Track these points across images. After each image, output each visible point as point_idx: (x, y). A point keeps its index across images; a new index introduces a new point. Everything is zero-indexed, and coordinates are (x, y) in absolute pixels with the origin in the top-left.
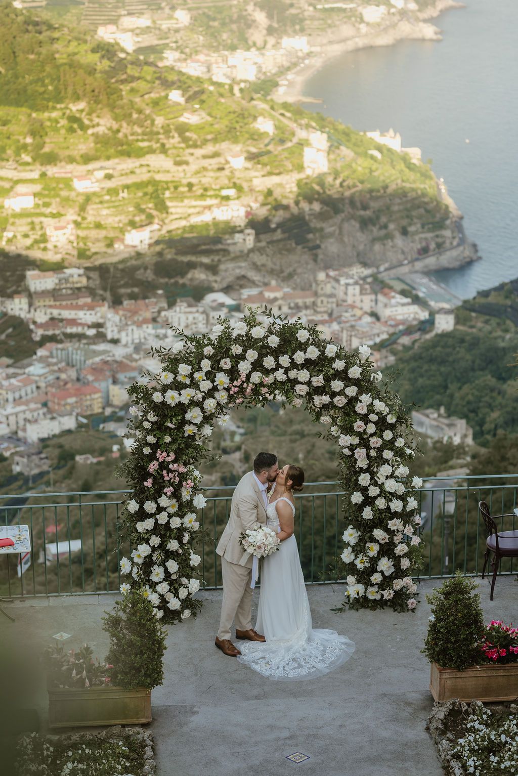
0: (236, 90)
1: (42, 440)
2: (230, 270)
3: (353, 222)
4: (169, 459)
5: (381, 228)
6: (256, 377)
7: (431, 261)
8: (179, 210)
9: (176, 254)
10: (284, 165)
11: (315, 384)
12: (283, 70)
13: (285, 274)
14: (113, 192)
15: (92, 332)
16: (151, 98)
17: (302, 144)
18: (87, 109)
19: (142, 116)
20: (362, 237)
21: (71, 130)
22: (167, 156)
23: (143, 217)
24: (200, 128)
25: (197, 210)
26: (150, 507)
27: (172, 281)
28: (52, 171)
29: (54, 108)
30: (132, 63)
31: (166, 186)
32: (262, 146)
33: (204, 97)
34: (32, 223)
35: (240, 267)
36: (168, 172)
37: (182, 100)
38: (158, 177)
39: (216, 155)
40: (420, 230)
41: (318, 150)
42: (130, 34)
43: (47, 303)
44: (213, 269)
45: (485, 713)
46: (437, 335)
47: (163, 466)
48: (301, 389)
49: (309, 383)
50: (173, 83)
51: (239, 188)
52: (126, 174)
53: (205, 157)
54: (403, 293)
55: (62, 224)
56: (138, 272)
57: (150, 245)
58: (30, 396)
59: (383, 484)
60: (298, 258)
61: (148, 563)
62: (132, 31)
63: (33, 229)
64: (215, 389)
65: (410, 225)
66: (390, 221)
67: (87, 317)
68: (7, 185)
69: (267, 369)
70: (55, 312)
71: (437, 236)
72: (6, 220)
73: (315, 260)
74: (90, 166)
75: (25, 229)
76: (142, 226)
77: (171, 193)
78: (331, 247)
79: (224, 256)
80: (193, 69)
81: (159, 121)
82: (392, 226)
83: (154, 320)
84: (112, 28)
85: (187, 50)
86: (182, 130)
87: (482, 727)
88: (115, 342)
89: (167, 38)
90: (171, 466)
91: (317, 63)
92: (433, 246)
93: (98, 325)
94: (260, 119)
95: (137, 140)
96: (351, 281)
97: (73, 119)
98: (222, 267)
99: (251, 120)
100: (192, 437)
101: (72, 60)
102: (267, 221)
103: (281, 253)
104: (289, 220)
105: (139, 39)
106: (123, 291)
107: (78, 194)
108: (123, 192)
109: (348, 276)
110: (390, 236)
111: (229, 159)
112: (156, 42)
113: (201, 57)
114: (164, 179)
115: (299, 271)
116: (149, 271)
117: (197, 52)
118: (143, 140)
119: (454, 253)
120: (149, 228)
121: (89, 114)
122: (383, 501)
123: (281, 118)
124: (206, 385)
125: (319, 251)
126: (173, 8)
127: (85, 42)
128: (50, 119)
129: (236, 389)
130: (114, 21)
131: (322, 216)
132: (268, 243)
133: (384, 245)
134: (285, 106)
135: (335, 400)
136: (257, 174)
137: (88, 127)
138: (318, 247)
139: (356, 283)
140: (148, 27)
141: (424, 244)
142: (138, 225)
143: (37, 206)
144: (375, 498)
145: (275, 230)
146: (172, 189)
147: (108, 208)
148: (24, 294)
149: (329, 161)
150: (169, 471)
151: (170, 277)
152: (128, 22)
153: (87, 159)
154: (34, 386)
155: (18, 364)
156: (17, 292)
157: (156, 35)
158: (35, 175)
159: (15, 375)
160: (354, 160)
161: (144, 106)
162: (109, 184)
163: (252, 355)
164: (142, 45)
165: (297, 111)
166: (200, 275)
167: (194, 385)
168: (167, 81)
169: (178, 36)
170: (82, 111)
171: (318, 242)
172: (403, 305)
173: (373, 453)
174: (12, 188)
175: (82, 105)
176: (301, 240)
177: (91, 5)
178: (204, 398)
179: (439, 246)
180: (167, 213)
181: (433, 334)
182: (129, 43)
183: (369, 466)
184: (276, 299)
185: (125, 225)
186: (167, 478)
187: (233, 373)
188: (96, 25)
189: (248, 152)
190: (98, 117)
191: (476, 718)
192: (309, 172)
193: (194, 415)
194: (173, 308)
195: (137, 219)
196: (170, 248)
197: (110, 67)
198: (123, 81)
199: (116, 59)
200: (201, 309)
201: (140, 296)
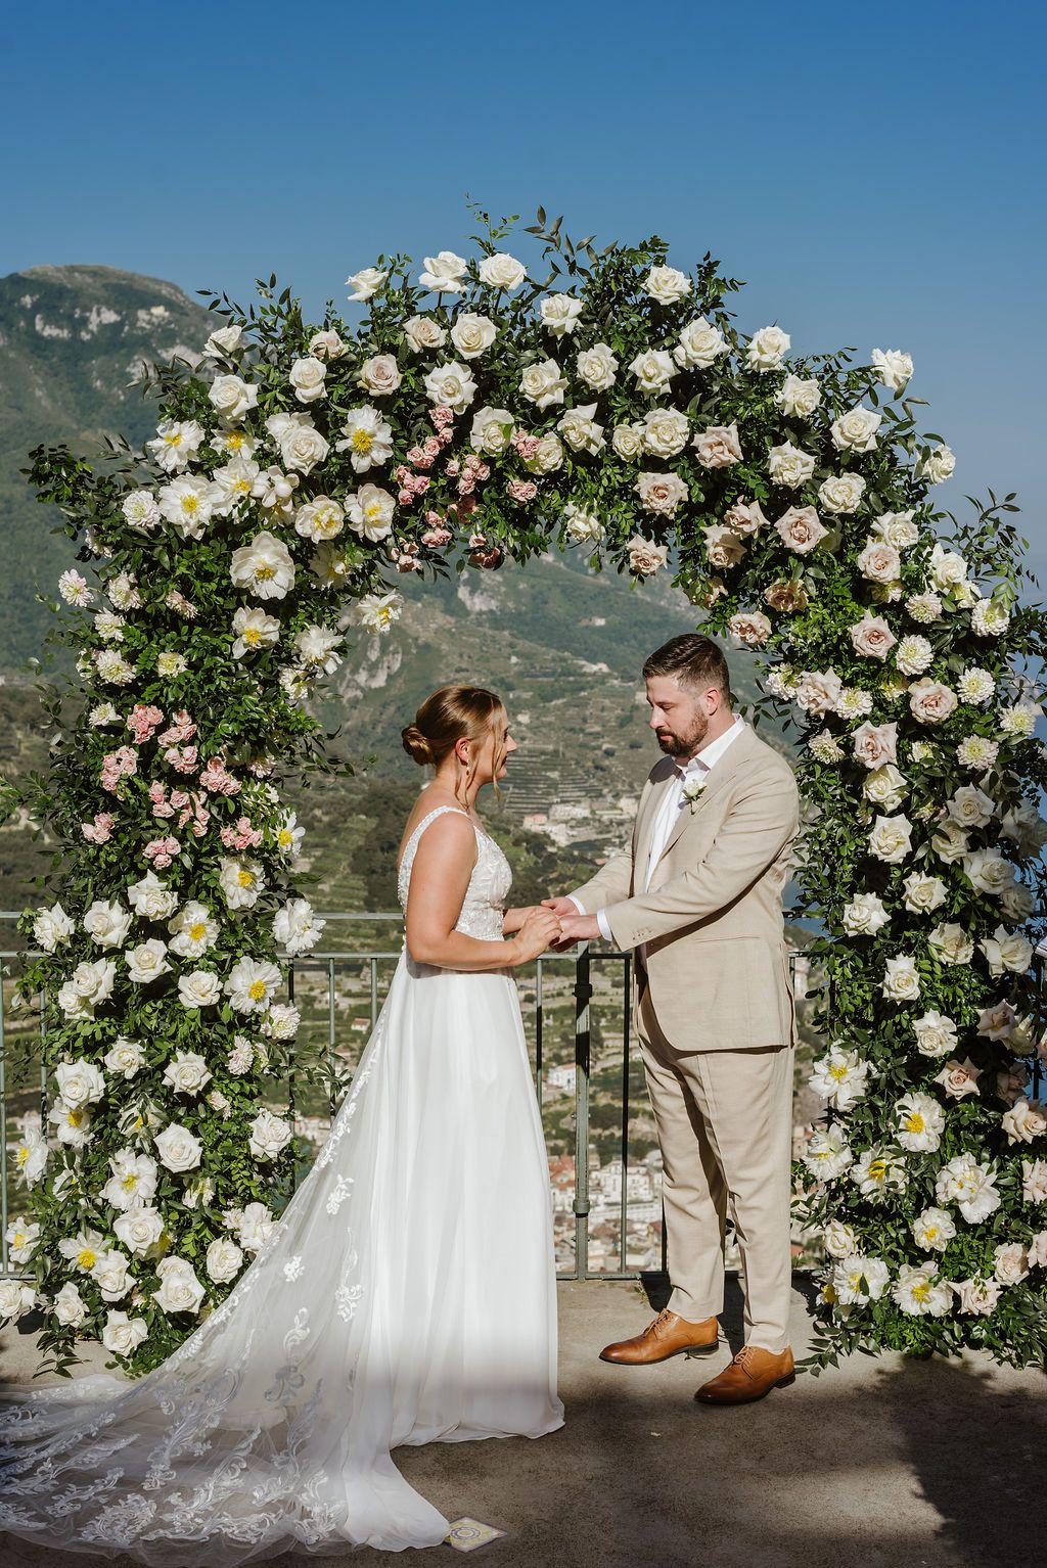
6: (491, 428)
9: (613, 1098)
22: (604, 975)
26: (107, 921)
27: (607, 1133)
30: (564, 859)
36: (604, 994)
42: (564, 825)
47: (153, 763)
49: (686, 460)
52: (553, 996)
56: (564, 1120)
59: (959, 865)
62: (566, 822)
64: (340, 465)
69: (532, 407)
76: (570, 1062)
77: (608, 1021)
84: (542, 818)
89: (609, 832)
105: (574, 833)
108: (548, 1018)
112: (595, 837)
114: (600, 1003)
122: (959, 933)
124: (304, 448)
126: (617, 796)
127: (507, 832)
130: (545, 810)
135: (784, 523)
140: (585, 818)
142: (565, 1060)
144: (929, 920)
146: (609, 1017)
151: (606, 1128)
152: (561, 811)
157: (594, 827)
162: (530, 1008)
164: (578, 840)
166: (644, 1127)
169: (623, 830)
177: (517, 791)
178: (297, 498)
180: (602, 1047)
182: (561, 837)
185: (550, 1060)
187: (407, 413)
188: (522, 815)
194: (607, 1168)
195: (564, 1052)
196: (605, 1090)
197: (536, 863)
198: (551, 881)
199: (545, 854)
200: (643, 1170)
201: (566, 1150)
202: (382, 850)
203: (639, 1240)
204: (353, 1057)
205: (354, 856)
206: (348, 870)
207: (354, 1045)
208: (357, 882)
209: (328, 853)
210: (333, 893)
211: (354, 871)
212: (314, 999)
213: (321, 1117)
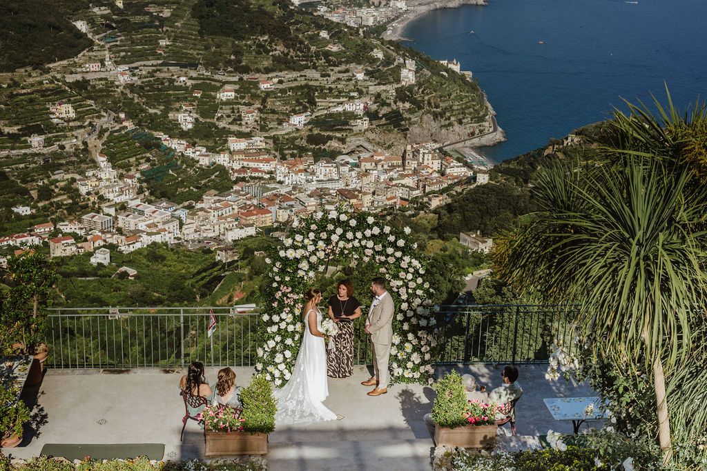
0: (361, 32)
1: (234, 241)
2: (353, 142)
3: (429, 115)
4: (288, 291)
5: (446, 120)
6: (341, 244)
7: (476, 141)
8: (323, 104)
9: (320, 131)
10: (388, 79)
11: (377, 249)
12: (390, 21)
13: (387, 145)
14: (283, 91)
15: (267, 176)
16: (309, 35)
17: (399, 67)
18: (269, 40)
19: (302, 46)
20: (434, 125)
21: (259, 53)
22: (317, 71)
23: (301, 107)
24: (337, 54)
25: (335, 104)
26: (276, 318)
27: (317, 147)
28: (245, 77)
29: (249, 39)
30: (297, 13)
31: (315, 89)
32: (375, 67)
33: (341, 35)
34: (233, 108)
35: (360, 140)
36: (317, 80)
37: (328, 37)
38: (311, 83)
39: (347, 71)
40: (470, 122)
41: (410, 70)
43: (241, 157)
44: (343, 140)
45: (465, 456)
46: (477, 186)
47: (284, 295)
48: (369, 252)
49: (373, 249)
50: (323, 26)
51: (361, 93)
52: (292, 81)
53: (340, 72)
54: (458, 160)
55: (252, 109)
56: (297, 141)
57: (305, 125)
58: (227, 214)
59: (416, 309)
60: (395, 136)
61: (273, 352)
63: (233, 112)
64: (317, 250)
65: (464, 118)
66: (451, 115)
67: (265, 167)
68: (218, 84)
69: (348, 240)
70: (245, 164)
71: (480, 126)
72: (217, 106)
73: (405, 138)
74: (270, 75)
75: (229, 112)
76: (300, 113)
77: (318, 93)
78: (415, 130)
79: (349, 133)
80: (335, 18)
81: (313, 49)
82: (453, 119)
83: (306, 170)
85: (332, 6)
86: (327, 54)
87: (462, 464)
88: (281, 183)
90: (289, 295)
91: (411, 17)
92: (477, 132)
93: (271, 173)
94: (375, 50)
95: (300, 60)
96: (427, 151)
97: (260, 46)
98: (348, 139)
99: (369, 50)
100: (302, 278)
101: (261, 9)
102: (377, 112)
103: (384, 133)
104: (390, 112)
106: (286, 152)
107: (262, 91)
108: (289, 91)
109: (425, 148)
110: (450, 125)
111: (355, 74)
113: (341, 11)
114: (314, 85)
115: (395, 144)
116: (303, 140)
117: (338, 7)
118: (302, 60)
119: (490, 136)
120: (305, 114)
121: (270, 43)
122: (416, 319)
123: (388, 50)
124: (311, 248)
125: (408, 132)
128: (246, 45)
129: (330, 251)
131: (410, 111)
132: (377, 126)
133: (448, 130)
134: (391, 42)
135: (388, 259)
136: (371, 83)
137: (269, 51)
138: (408, 129)
139: (430, 153)
141: (472, 130)
142: (298, 112)
143: (236, 98)
144: (411, 317)
145: (381, 118)
146: (319, 91)
147: (280, 101)
148: (227, 151)
149: (416, 77)
150: (288, 298)
151: (316, 145)
153: (267, 71)
154: (231, 208)
155: (221, 194)
156: (222, 150)
158: (236, 79)
159: (219, 201)
160: (431, 77)
161: (304, 39)
162: (281, 86)
163: (339, 231)
165: (397, 45)
166: (334, 144)
167: (304, 247)
168: (319, 24)
170: (266, 41)
171: (407, 127)
172: (458, 167)
173: (410, 291)
174: (221, 86)
175: (266, 37)
176: (397, 125)
178: (310, 255)
179: (481, 131)
180: (316, 105)
181: (475, 185)
183: (408, 299)
184: (380, 160)
185: (290, 112)
186: (286, 302)
187: (328, 241)
189: (366, 70)
190: (276, 45)
191: (459, 458)
192: (403, 83)
193: (304, 265)
194: (317, 164)
195: (297, 108)
196: (317, 127)
197: (284, 14)
198: (292, 24)
199: (288, 10)
200: (334, 165)
201: (298, 155)
202: (207, 6)
203: (332, 198)
204: (194, 109)
205: (192, 9)
206: (190, 16)
207: (194, 103)
208: (194, 22)
209: (180, 7)
210: (182, 27)
211: (193, 16)
212: (174, 80)
213: (179, 138)
